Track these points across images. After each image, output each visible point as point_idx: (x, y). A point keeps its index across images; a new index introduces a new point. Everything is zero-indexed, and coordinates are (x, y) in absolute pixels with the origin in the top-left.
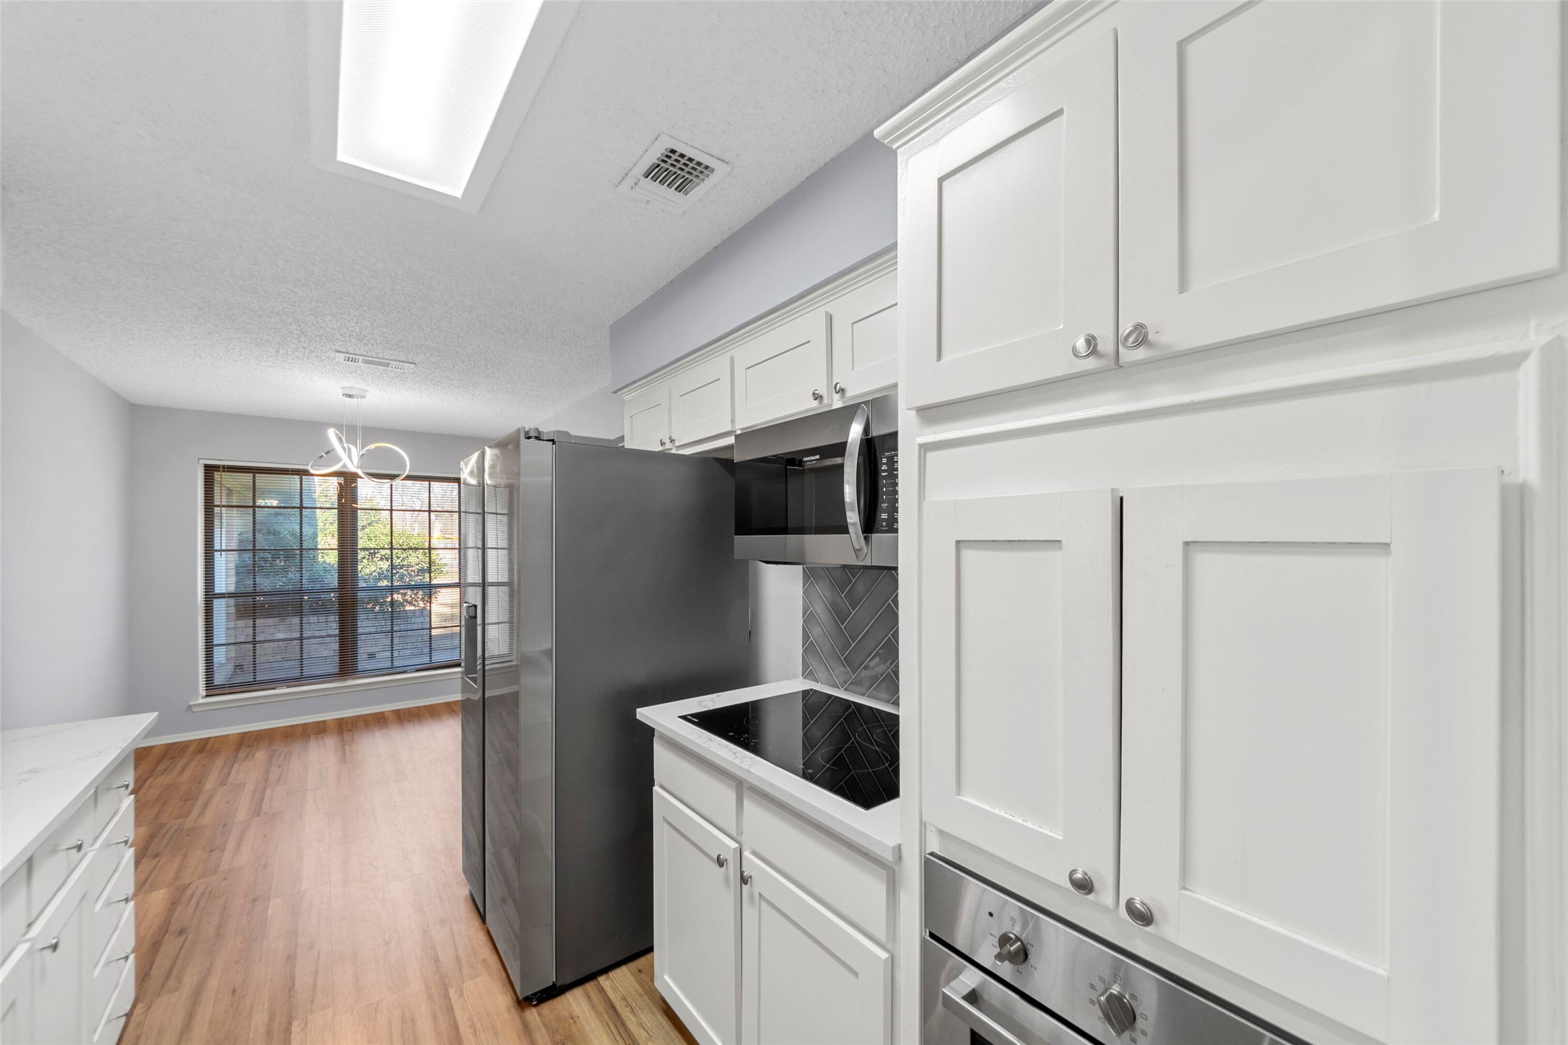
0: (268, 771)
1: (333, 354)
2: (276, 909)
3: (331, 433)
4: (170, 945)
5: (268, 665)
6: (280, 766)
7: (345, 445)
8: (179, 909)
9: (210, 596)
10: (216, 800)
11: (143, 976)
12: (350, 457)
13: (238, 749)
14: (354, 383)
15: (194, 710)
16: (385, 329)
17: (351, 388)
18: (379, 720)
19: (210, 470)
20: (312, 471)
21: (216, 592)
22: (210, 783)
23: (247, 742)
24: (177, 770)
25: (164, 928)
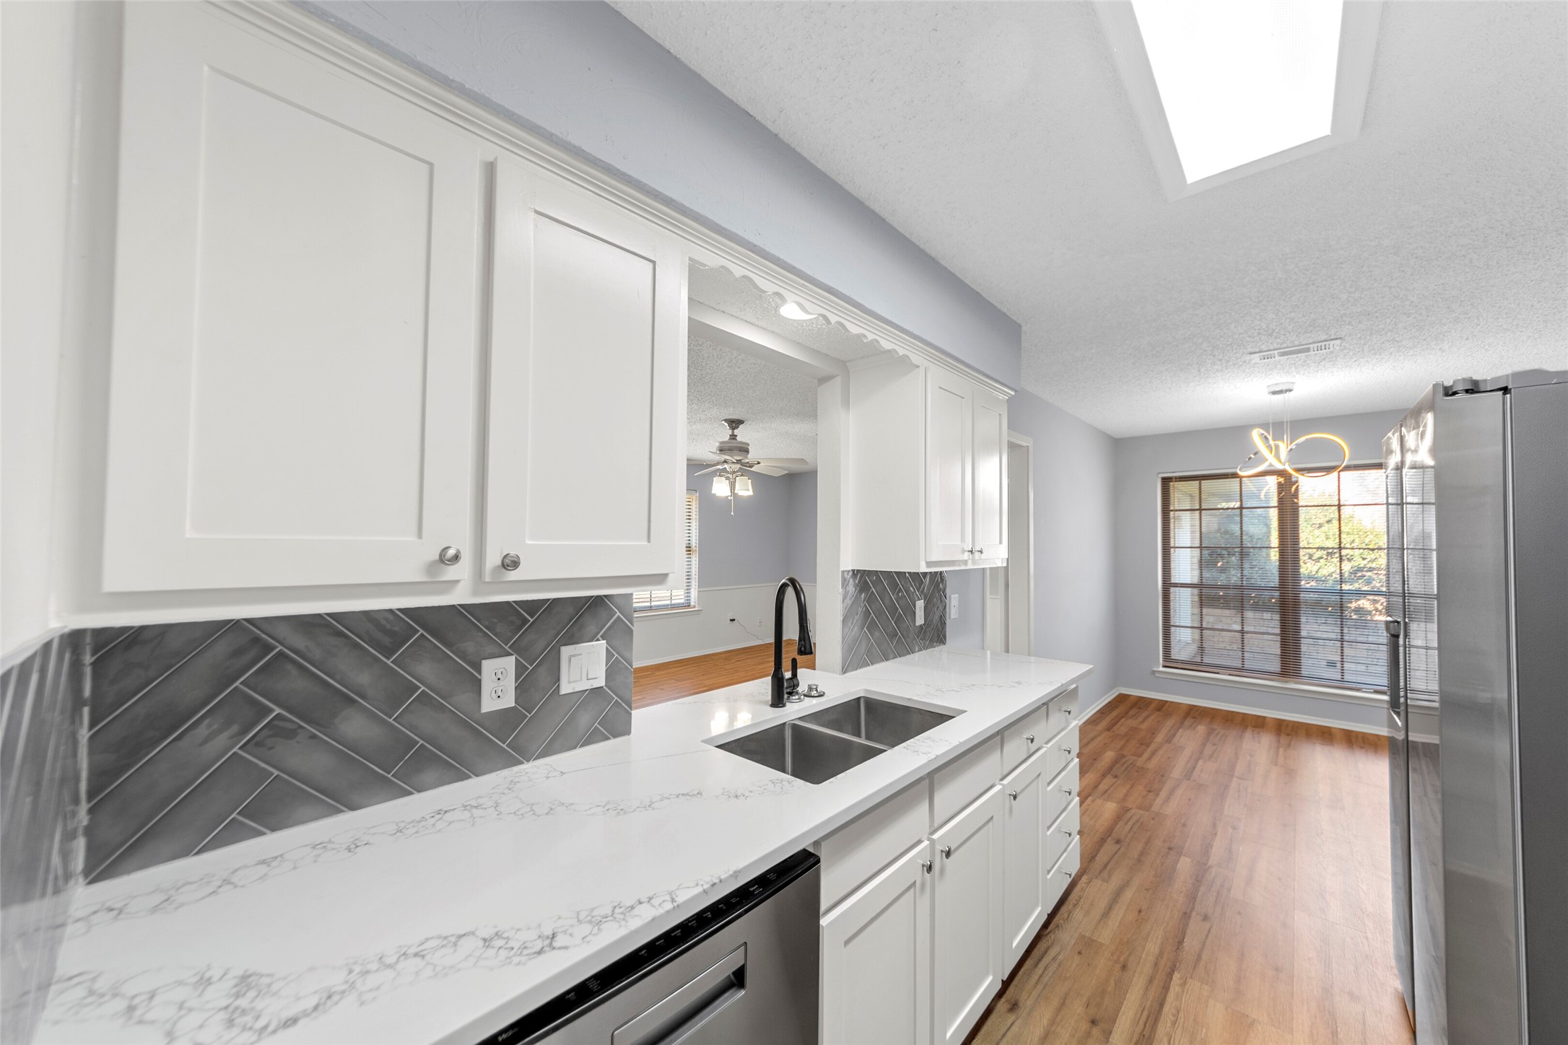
0: (1204, 745)
1: (1248, 358)
2: (1185, 866)
3: (1256, 434)
4: (1109, 847)
5: (1226, 652)
6: (1215, 745)
7: (1272, 442)
8: (1121, 823)
9: (1168, 585)
10: (1161, 752)
11: (1088, 858)
12: (1277, 456)
13: (1185, 717)
14: (1279, 379)
15: (1157, 675)
16: (1293, 315)
17: (1276, 384)
19: (1166, 481)
20: (1241, 473)
21: (1173, 581)
22: (1160, 737)
23: (1194, 714)
24: (1140, 719)
25: (1110, 831)
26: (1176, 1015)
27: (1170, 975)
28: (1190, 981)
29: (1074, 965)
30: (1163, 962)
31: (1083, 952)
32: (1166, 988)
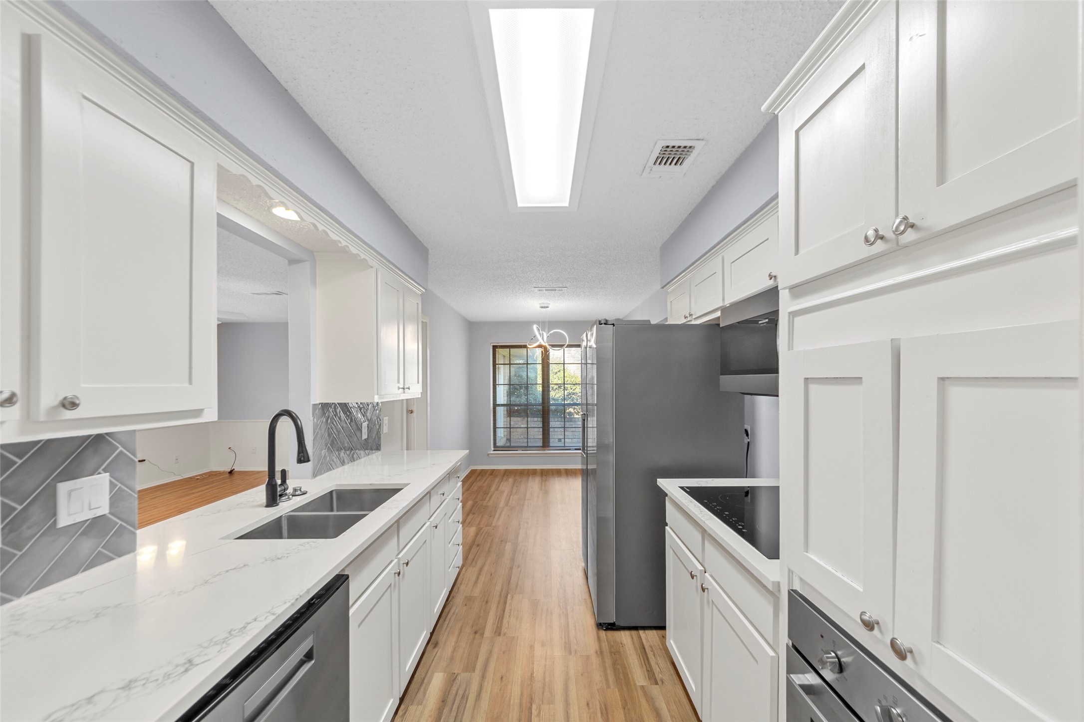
0: (512, 488)
1: (533, 289)
2: (508, 547)
3: (535, 327)
4: (474, 550)
5: (518, 440)
6: (517, 487)
7: (541, 332)
8: (479, 536)
9: (495, 405)
10: (494, 496)
11: (465, 558)
12: (543, 339)
13: (503, 476)
14: (544, 301)
15: (490, 456)
17: (543, 303)
18: (558, 473)
19: (495, 348)
20: (528, 346)
21: (497, 403)
22: (493, 489)
23: (507, 473)
24: (483, 481)
25: (474, 541)
26: (510, 613)
27: (506, 597)
28: (514, 596)
29: (464, 612)
30: (503, 593)
31: (467, 604)
32: (505, 603)
